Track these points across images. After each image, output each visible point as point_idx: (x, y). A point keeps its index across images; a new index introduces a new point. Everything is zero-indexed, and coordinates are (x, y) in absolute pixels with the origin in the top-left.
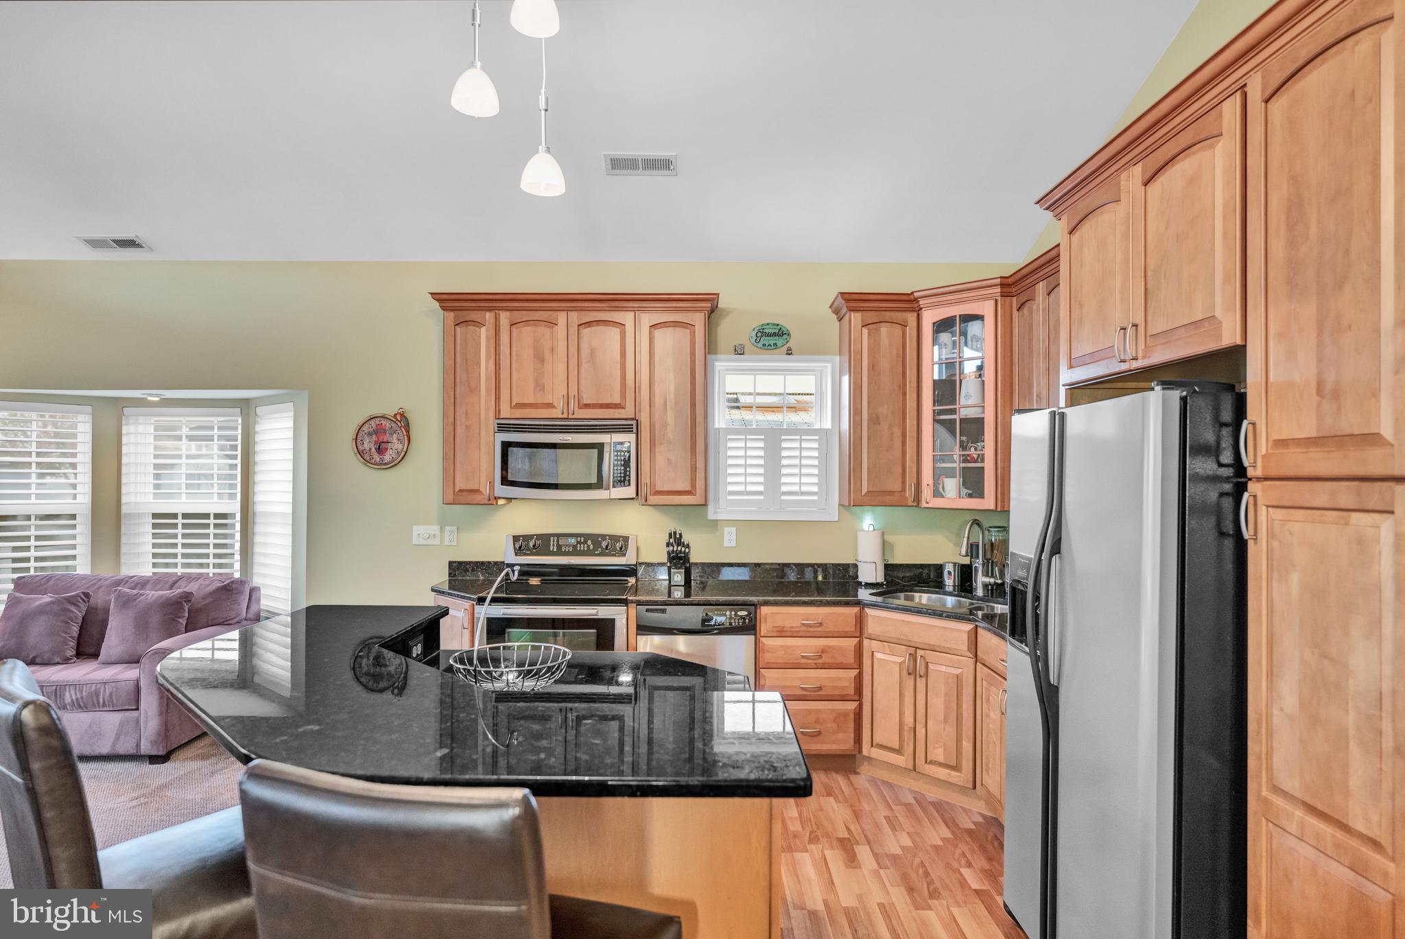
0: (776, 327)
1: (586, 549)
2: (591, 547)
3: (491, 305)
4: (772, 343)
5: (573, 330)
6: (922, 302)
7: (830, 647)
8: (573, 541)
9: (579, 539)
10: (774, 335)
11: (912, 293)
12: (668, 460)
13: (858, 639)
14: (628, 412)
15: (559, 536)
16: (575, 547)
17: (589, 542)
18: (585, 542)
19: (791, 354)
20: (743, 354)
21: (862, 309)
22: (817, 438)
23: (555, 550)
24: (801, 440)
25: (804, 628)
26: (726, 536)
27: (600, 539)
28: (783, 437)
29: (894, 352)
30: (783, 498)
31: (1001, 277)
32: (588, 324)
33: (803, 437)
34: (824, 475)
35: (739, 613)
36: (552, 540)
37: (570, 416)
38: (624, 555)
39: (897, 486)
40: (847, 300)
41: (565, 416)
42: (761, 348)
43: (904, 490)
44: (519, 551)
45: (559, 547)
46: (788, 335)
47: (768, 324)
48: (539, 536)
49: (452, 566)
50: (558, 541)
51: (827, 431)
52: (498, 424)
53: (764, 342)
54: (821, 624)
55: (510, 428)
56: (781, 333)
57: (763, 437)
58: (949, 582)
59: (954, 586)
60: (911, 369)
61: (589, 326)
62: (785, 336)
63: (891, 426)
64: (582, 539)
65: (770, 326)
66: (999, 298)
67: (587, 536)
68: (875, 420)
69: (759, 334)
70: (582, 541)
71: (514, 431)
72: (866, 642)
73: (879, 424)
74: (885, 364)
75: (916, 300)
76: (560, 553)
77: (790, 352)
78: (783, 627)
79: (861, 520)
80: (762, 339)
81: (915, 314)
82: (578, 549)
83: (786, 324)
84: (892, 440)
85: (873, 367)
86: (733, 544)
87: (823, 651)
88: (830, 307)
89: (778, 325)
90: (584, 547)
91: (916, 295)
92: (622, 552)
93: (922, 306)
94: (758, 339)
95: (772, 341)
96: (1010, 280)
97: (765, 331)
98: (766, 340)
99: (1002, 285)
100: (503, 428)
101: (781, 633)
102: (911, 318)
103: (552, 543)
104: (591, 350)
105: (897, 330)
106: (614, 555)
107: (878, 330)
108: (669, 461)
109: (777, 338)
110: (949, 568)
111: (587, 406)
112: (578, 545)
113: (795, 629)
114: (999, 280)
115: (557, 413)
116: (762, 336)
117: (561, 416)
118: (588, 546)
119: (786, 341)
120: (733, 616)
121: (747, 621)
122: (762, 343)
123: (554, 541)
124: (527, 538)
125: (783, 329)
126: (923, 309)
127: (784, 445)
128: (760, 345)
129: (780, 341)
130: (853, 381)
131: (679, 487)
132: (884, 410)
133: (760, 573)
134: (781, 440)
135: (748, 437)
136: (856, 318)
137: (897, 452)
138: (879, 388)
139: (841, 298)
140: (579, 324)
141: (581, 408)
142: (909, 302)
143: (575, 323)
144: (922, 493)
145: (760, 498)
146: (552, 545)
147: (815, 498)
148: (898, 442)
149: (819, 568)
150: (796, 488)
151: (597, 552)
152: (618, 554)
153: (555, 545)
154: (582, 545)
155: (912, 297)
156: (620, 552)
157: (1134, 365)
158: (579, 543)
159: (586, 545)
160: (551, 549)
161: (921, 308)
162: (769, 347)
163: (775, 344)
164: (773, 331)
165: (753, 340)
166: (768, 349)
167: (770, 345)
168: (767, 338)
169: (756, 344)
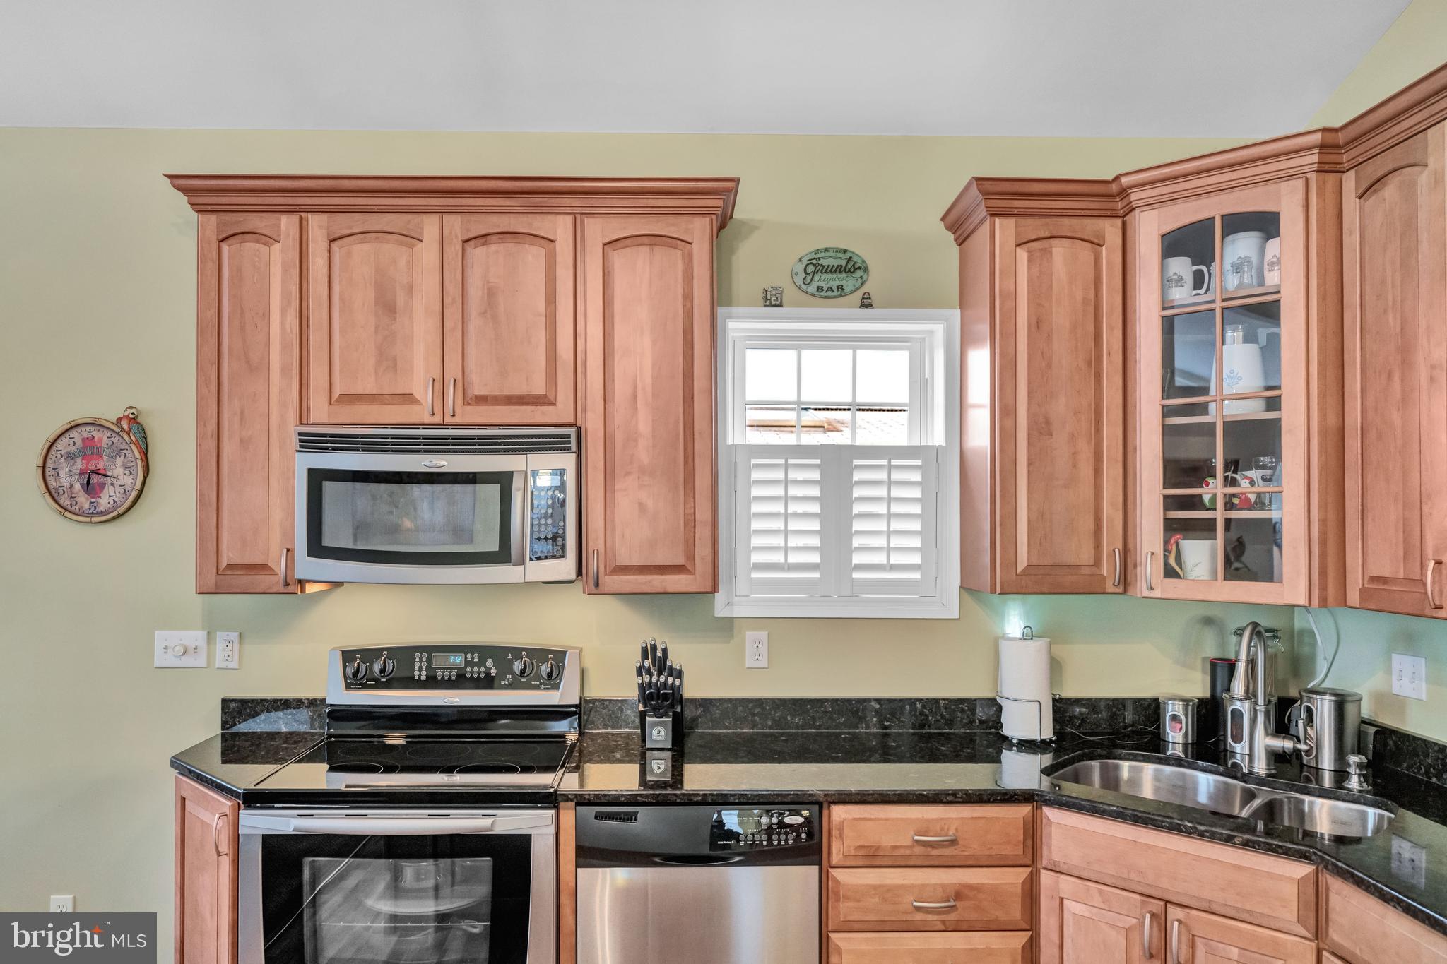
0: (841, 255)
1: (482, 676)
2: (493, 672)
3: (291, 201)
4: (834, 284)
5: (454, 249)
6: (1135, 196)
7: (972, 890)
8: (458, 660)
9: (469, 656)
10: (839, 269)
11: (1117, 178)
12: (640, 504)
13: (1029, 870)
14: (562, 411)
15: (431, 650)
16: (461, 671)
17: (490, 663)
18: (482, 662)
19: (869, 306)
20: (780, 305)
21: (1015, 211)
22: (919, 462)
23: (424, 676)
24: (890, 468)
25: (918, 850)
26: (749, 649)
27: (510, 657)
28: (856, 462)
29: (1079, 296)
30: (856, 575)
31: (1324, 130)
32: (483, 238)
33: (894, 462)
34: (931, 535)
35: (787, 820)
36: (417, 659)
37: (448, 420)
38: (556, 687)
39: (1086, 556)
40: (987, 195)
41: (437, 419)
42: (813, 295)
43: (1097, 562)
44: (354, 681)
45: (431, 671)
46: (866, 270)
47: (827, 250)
48: (393, 652)
49: (229, 708)
50: (429, 660)
51: (937, 449)
52: (300, 434)
53: (820, 284)
54: (953, 842)
55: (326, 442)
56: (851, 266)
57: (818, 462)
58: (1177, 738)
59: (1185, 743)
60: (1111, 328)
61: (485, 244)
62: (859, 273)
63: (1072, 438)
64: (476, 656)
65: (831, 254)
66: (1313, 177)
67: (485, 651)
68: (1041, 428)
69: (811, 268)
70: (476, 660)
71: (334, 449)
72: (1044, 878)
73: (1051, 434)
74: (1060, 317)
75: (1124, 192)
76: (432, 683)
77: (866, 302)
78: (878, 848)
79: (1001, 616)
80: (816, 278)
81: (1119, 222)
82: (468, 675)
83: (862, 251)
84: (1074, 466)
85: (1038, 324)
86: (763, 663)
87: (959, 899)
88: (943, 219)
89: (845, 251)
90: (479, 672)
91: (1125, 181)
92: (552, 680)
93: (1134, 204)
94: (809, 279)
95: (833, 281)
96: (1341, 138)
97: (821, 262)
98: (822, 280)
99: (1323, 147)
100: (310, 442)
101: (872, 858)
102: (1111, 230)
103: (417, 664)
104: (489, 289)
105: (1085, 252)
106: (537, 688)
107: (1047, 252)
108: (642, 508)
109: (844, 275)
110: (1178, 709)
111: (481, 399)
112: (469, 669)
113: (902, 852)
114: (1317, 138)
115: (421, 412)
116: (815, 272)
117: (427, 419)
118: (488, 670)
119: (860, 281)
120: (775, 827)
121: (804, 836)
122: (815, 285)
123: (421, 661)
124: (370, 654)
125: (855, 259)
126: (1137, 211)
127: (856, 475)
128: (812, 289)
129: (849, 283)
130: (997, 350)
131: (660, 560)
132: (1060, 408)
133: (814, 718)
134: (851, 469)
135: (791, 461)
136: (1005, 230)
137: (1087, 491)
138: (1049, 366)
139: (974, 190)
140: (466, 237)
141: (469, 404)
142: (1110, 196)
143: (456, 237)
144: (1138, 568)
145: (816, 575)
146: (417, 669)
147: (916, 575)
148: (1086, 471)
149: (924, 707)
150: (880, 558)
151: (503, 682)
152: (544, 684)
153: (424, 668)
154: (476, 669)
155: (1114, 188)
156: (548, 680)
158: (470, 662)
159: (483, 669)
160: (416, 676)
161: (1133, 209)
162: (829, 293)
163: (840, 288)
164: (836, 263)
165: (799, 280)
166: (826, 297)
167: (830, 289)
168: (825, 276)
169: (804, 287)
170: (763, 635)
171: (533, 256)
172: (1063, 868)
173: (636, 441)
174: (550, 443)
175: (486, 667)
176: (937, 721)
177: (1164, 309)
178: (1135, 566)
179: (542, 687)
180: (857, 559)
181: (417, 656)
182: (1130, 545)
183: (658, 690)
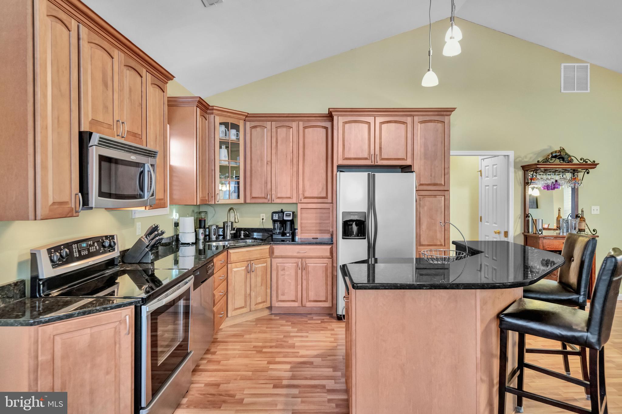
1: (95, 250)
5: (122, 68)
6: (215, 111)
11: (212, 106)
13: (227, 265)
14: (144, 142)
15: (77, 242)
16: (89, 249)
17: (96, 244)
18: (93, 245)
21: (199, 107)
23: (78, 255)
27: (100, 240)
29: (205, 132)
36: (74, 248)
38: (114, 250)
44: (55, 264)
45: (79, 252)
50: (77, 247)
61: (128, 69)
64: (91, 242)
66: (244, 121)
67: (94, 240)
72: (229, 266)
76: (81, 257)
82: (91, 251)
86: (140, 233)
96: (248, 115)
101: (218, 270)
102: (207, 118)
103: (74, 250)
104: (130, 89)
107: (203, 120)
111: (128, 133)
114: (245, 114)
115: (114, 135)
117: (116, 137)
120: (211, 266)
124: (57, 249)
131: (160, 197)
132: (204, 158)
136: (199, 111)
139: (197, 99)
140: (124, 64)
142: (208, 109)
143: (122, 62)
146: (75, 252)
151: (101, 251)
153: (77, 251)
154: (92, 248)
156: (111, 248)
157: (376, 164)
158: (90, 246)
159: (94, 247)
160: (75, 256)
161: (213, 114)
172: (233, 262)
174: (150, 154)
175: (95, 246)
177: (220, 139)
179: (111, 250)
181: (73, 246)
182: (211, 192)
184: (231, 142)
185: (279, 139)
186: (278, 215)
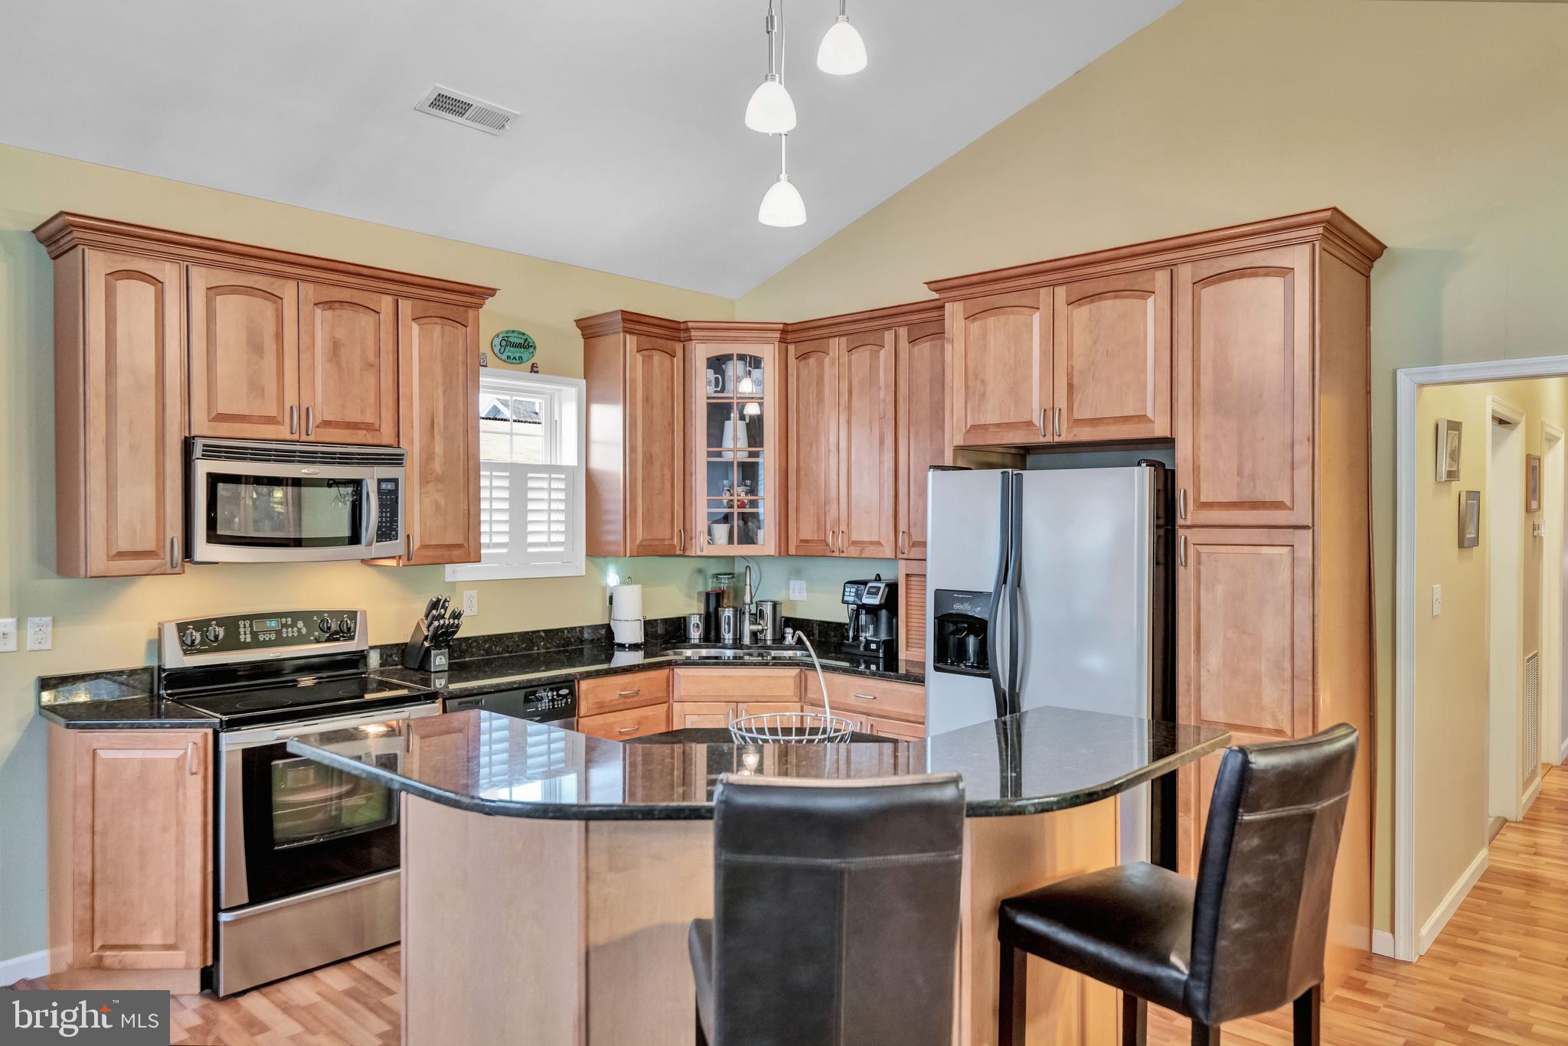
0: (522, 336)
1: (296, 634)
2: (304, 631)
4: (517, 355)
5: (306, 310)
6: (692, 334)
7: (644, 718)
8: (275, 624)
9: (283, 621)
10: (520, 346)
11: (686, 322)
12: (436, 503)
13: (667, 704)
14: (387, 436)
15: (252, 618)
16: (278, 632)
17: (300, 624)
18: (294, 625)
19: (537, 372)
20: (485, 366)
21: (636, 332)
22: (563, 476)
23: (249, 640)
24: (550, 479)
26: (466, 603)
27: (315, 618)
28: (530, 475)
29: (665, 385)
30: (530, 550)
31: (785, 324)
32: (327, 305)
33: (552, 476)
34: (569, 522)
35: (561, 692)
36: (242, 626)
37: (304, 438)
38: (352, 638)
39: (667, 535)
40: (624, 320)
41: (296, 437)
42: (505, 361)
43: (672, 538)
44: (189, 648)
45: (254, 635)
46: (535, 348)
47: (513, 331)
48: (221, 621)
50: (251, 626)
51: (573, 467)
52: (204, 446)
53: (510, 354)
54: (637, 693)
55: (220, 452)
56: (527, 345)
57: (508, 474)
58: (695, 635)
59: (700, 639)
60: (678, 404)
61: (328, 309)
62: (531, 350)
63: (662, 467)
64: (289, 620)
65: (516, 335)
66: (777, 345)
67: (296, 616)
68: (649, 459)
69: (504, 343)
70: (289, 623)
71: (225, 457)
72: (677, 707)
73: (652, 463)
74: (657, 397)
75: (687, 330)
76: (256, 644)
77: (535, 369)
78: (604, 702)
79: (603, 572)
80: (507, 350)
81: (683, 346)
82: (285, 635)
83: (534, 336)
84: (662, 483)
85: (647, 399)
86: (475, 612)
87: (639, 723)
88: (576, 323)
89: (524, 334)
90: (293, 632)
91: (690, 325)
92: (349, 633)
93: (693, 338)
94: (502, 350)
95: (517, 353)
96: (790, 328)
97: (510, 339)
98: (511, 352)
99: (784, 332)
100: (209, 451)
101: (602, 709)
102: (679, 347)
103: (242, 630)
104: (334, 343)
105: (666, 360)
106: (339, 640)
107: (651, 357)
108: (437, 507)
109: (522, 350)
110: (695, 620)
111: (328, 424)
112: (284, 630)
113: (614, 703)
114: (781, 326)
115: (283, 432)
116: (506, 346)
117: (289, 437)
118: (299, 630)
119: (531, 355)
120: (555, 697)
121: (569, 700)
122: (506, 354)
123: (245, 628)
124: (202, 625)
125: (529, 340)
126: (694, 342)
127: (531, 484)
128: (504, 357)
129: (525, 355)
130: (628, 413)
131: (449, 540)
132: (656, 449)
133: (508, 646)
134: (527, 479)
135: (494, 473)
136: (631, 341)
137: (668, 496)
138: (652, 424)
139: (619, 317)
140: (316, 302)
141: (318, 427)
142: (679, 330)
143: (310, 300)
144: (694, 540)
145: (504, 551)
146: (242, 634)
147: (561, 549)
148: (668, 485)
149: (568, 632)
150: (543, 539)
151: (312, 638)
152: (344, 637)
153: (248, 632)
154: (290, 629)
155: (682, 326)
156: (346, 633)
157: (1057, 439)
158: (285, 626)
159: (295, 629)
160: (243, 640)
161: (691, 340)
162: (514, 361)
163: (520, 358)
164: (518, 341)
165: (496, 350)
166: (512, 363)
167: (515, 358)
168: (512, 349)
169: (499, 355)
170: (474, 593)
171: (366, 320)
172: (686, 699)
173: (433, 459)
174: (373, 459)
175: (298, 628)
176: (575, 641)
177: (708, 398)
178: (691, 539)
179: (342, 639)
180: (531, 539)
181: (241, 623)
182: (688, 527)
183: (447, 629)
184: (738, 403)
185: (855, 381)
186: (853, 590)
